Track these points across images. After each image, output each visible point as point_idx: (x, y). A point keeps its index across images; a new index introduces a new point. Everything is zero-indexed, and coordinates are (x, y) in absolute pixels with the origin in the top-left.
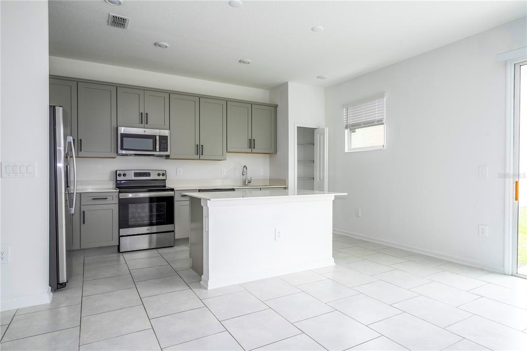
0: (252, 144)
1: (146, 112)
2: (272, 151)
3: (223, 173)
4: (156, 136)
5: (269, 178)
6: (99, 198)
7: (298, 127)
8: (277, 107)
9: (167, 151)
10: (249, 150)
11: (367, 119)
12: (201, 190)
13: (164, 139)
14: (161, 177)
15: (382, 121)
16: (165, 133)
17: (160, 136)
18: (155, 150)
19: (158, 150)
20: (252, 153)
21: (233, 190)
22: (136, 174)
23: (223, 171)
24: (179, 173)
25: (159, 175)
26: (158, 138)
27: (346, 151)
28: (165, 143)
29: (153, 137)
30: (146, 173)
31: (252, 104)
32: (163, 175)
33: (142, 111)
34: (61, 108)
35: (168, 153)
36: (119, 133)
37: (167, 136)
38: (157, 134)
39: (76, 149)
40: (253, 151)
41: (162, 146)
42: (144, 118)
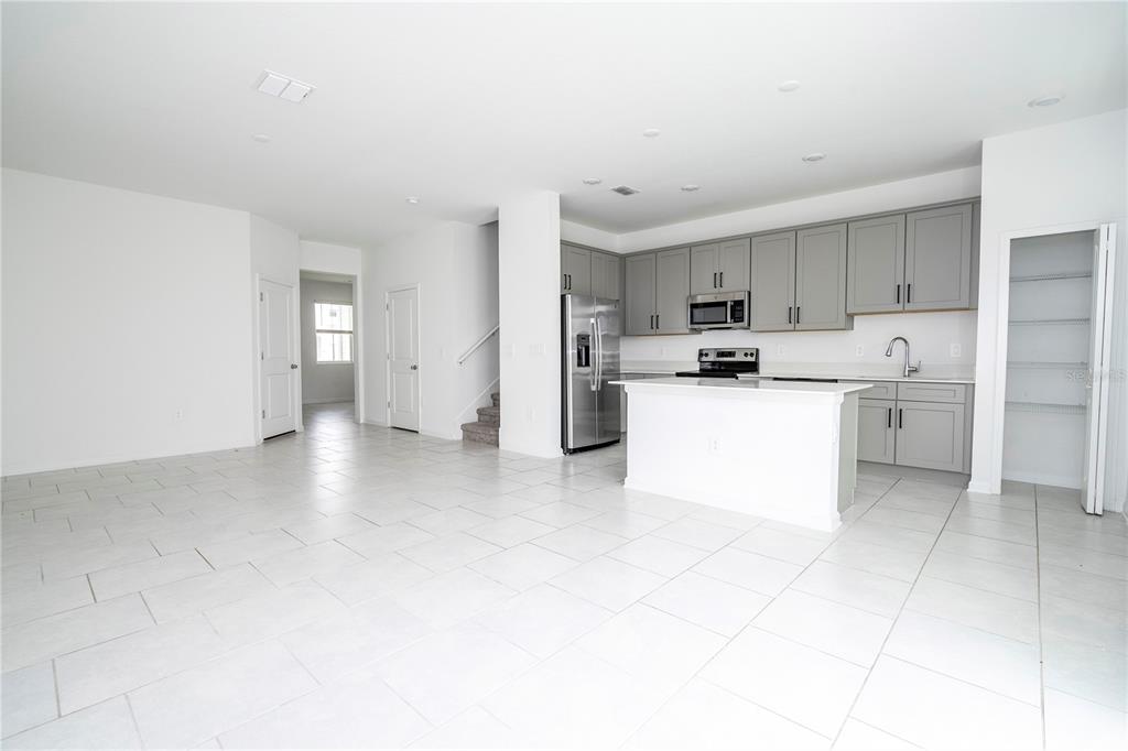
0: (903, 293)
1: (721, 271)
4: (727, 302)
7: (1012, 240)
9: (743, 321)
10: (899, 307)
13: (738, 305)
14: (750, 359)
16: (740, 296)
17: (733, 302)
18: (726, 322)
19: (729, 320)
20: (904, 312)
22: (720, 354)
25: (746, 355)
26: (729, 304)
28: (740, 310)
29: (724, 304)
31: (906, 213)
32: (752, 355)
33: (716, 270)
34: (569, 295)
35: (746, 324)
36: (690, 302)
37: (742, 301)
38: (730, 298)
39: (655, 326)
40: (908, 307)
41: (737, 315)
42: (718, 279)
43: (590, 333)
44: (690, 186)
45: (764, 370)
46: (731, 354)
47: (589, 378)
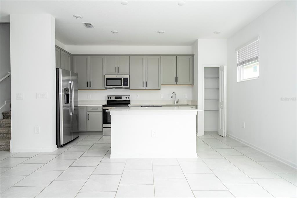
0: (176, 79)
1: (118, 66)
2: (190, 83)
3: (162, 97)
4: (121, 78)
5: (191, 100)
6: (95, 109)
7: (205, 67)
8: (194, 56)
9: (127, 85)
10: (175, 83)
11: (250, 57)
12: (142, 106)
13: (125, 80)
14: (127, 99)
15: (258, 58)
16: (126, 76)
17: (124, 78)
18: (121, 85)
19: (122, 85)
20: (176, 85)
21: (162, 106)
22: (116, 98)
23: (162, 96)
24: (138, 97)
25: (126, 98)
26: (122, 79)
27: (238, 81)
28: (126, 81)
29: (120, 79)
30: (120, 97)
31: (176, 56)
32: (128, 98)
33: (116, 66)
34: (61, 69)
35: (128, 87)
36: (105, 77)
37: (127, 78)
38: (122, 76)
39: (89, 86)
40: (178, 83)
41: (125, 83)
42: (117, 70)
43: (69, 87)
44: (115, 31)
45: (132, 103)
46: (121, 98)
47: (69, 108)
